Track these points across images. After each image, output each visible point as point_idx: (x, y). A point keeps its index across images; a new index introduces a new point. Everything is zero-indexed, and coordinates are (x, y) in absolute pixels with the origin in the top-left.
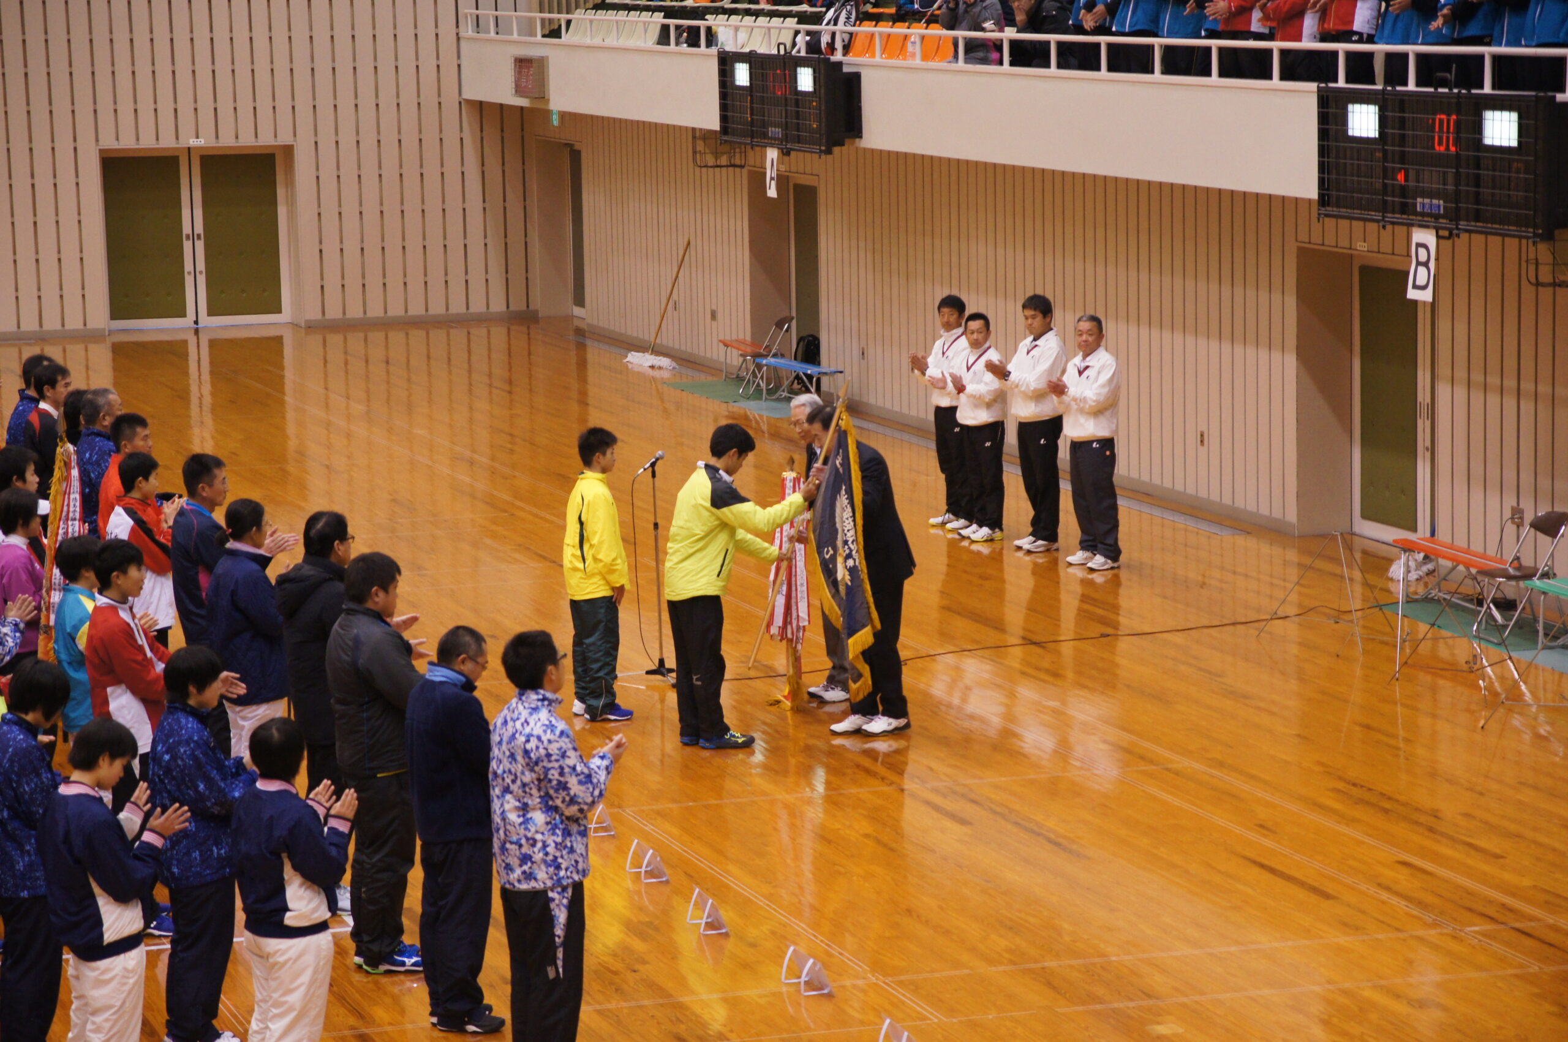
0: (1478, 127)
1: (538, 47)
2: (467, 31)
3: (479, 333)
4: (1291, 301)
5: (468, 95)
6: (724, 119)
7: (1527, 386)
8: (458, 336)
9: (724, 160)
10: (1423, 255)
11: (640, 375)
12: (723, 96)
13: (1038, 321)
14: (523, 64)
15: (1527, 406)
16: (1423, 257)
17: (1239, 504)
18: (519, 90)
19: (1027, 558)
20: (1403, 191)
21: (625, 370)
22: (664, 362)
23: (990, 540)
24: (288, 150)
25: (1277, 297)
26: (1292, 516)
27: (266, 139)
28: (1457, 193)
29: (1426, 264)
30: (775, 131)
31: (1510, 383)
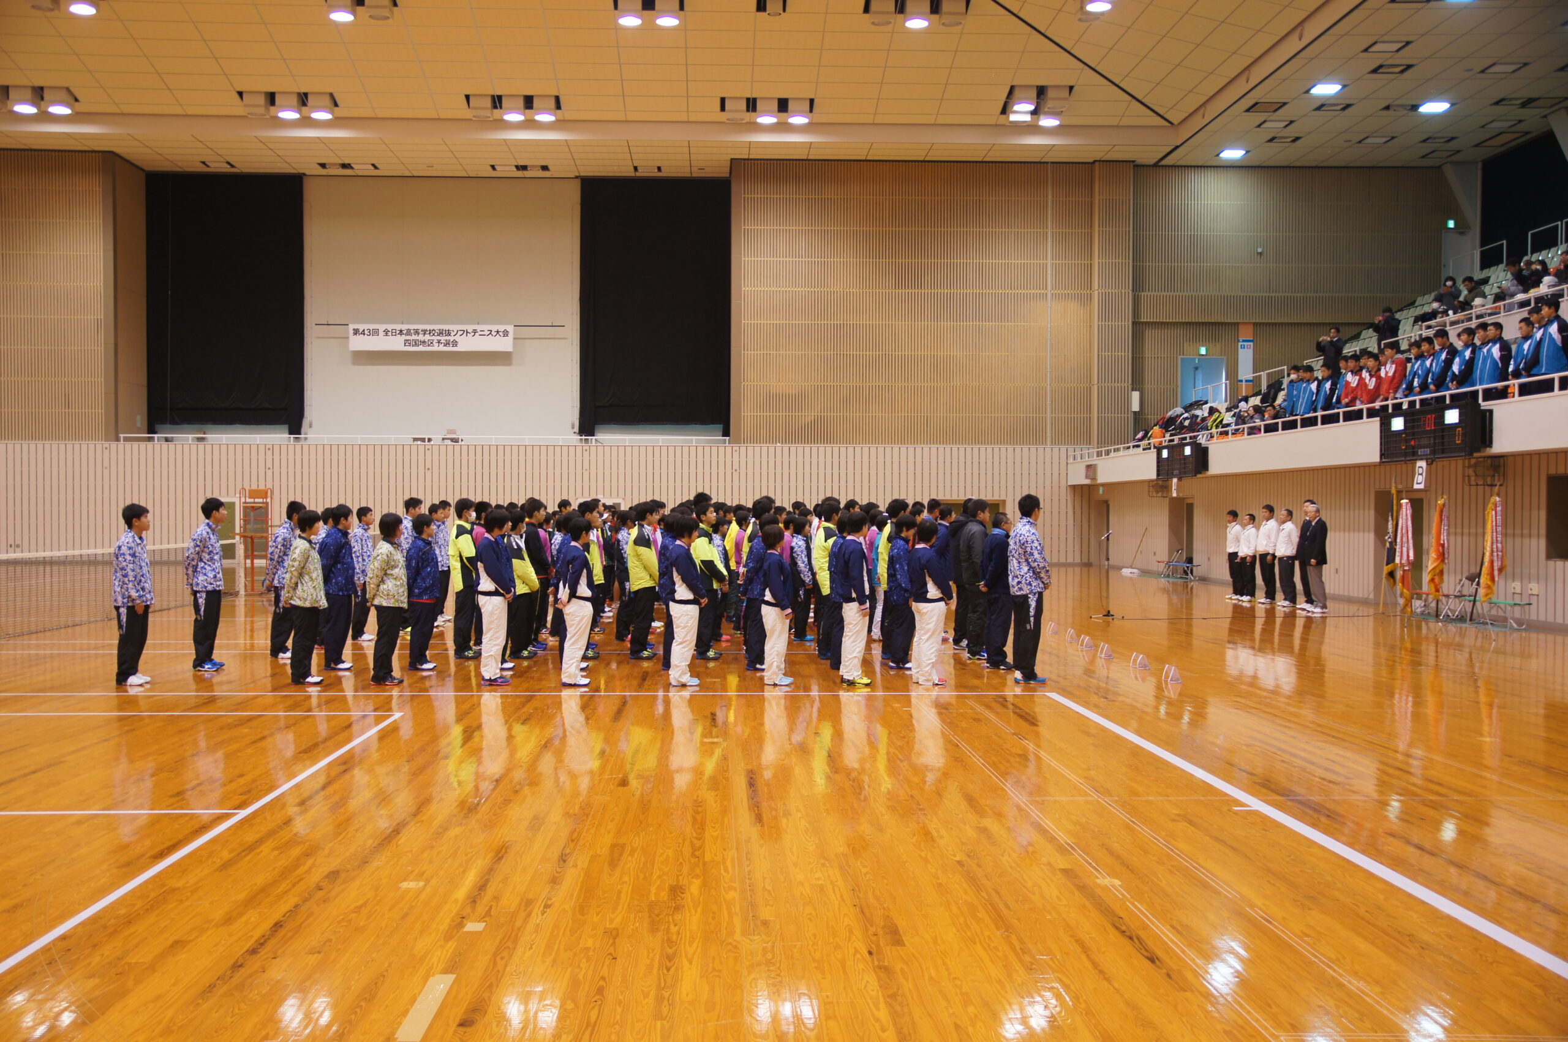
0: (1443, 417)
1: (1095, 460)
2: (1071, 460)
3: (1070, 570)
4: (1372, 512)
5: (1069, 484)
6: (1158, 475)
7: (1466, 530)
8: (1063, 570)
9: (1160, 494)
10: (1420, 471)
11: (1127, 577)
12: (1158, 462)
13: (1267, 514)
14: (1089, 467)
15: (1466, 538)
16: (1420, 472)
17: (1351, 594)
18: (1087, 477)
19: (1263, 606)
20: (1413, 447)
21: (1123, 577)
22: (1135, 571)
23: (1250, 601)
24: (1004, 502)
25: (1367, 511)
26: (1372, 596)
27: (996, 497)
28: (1435, 443)
29: (1421, 474)
30: (1176, 472)
31: (1459, 530)
